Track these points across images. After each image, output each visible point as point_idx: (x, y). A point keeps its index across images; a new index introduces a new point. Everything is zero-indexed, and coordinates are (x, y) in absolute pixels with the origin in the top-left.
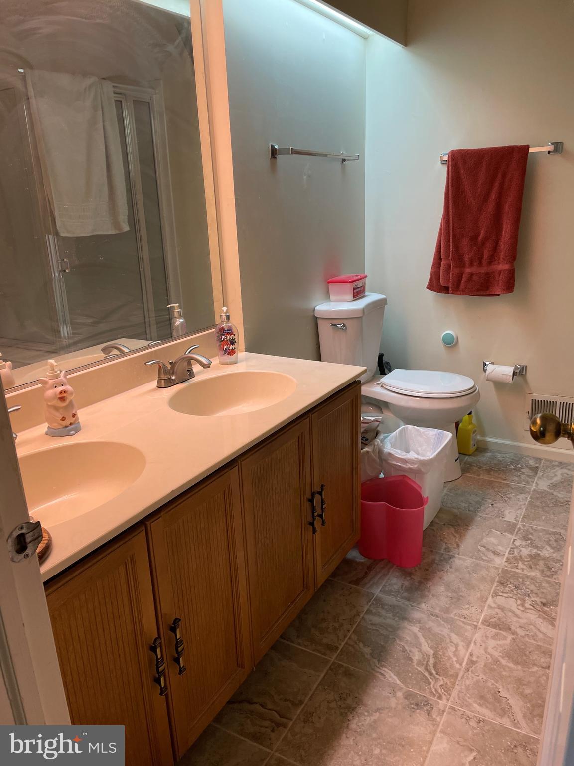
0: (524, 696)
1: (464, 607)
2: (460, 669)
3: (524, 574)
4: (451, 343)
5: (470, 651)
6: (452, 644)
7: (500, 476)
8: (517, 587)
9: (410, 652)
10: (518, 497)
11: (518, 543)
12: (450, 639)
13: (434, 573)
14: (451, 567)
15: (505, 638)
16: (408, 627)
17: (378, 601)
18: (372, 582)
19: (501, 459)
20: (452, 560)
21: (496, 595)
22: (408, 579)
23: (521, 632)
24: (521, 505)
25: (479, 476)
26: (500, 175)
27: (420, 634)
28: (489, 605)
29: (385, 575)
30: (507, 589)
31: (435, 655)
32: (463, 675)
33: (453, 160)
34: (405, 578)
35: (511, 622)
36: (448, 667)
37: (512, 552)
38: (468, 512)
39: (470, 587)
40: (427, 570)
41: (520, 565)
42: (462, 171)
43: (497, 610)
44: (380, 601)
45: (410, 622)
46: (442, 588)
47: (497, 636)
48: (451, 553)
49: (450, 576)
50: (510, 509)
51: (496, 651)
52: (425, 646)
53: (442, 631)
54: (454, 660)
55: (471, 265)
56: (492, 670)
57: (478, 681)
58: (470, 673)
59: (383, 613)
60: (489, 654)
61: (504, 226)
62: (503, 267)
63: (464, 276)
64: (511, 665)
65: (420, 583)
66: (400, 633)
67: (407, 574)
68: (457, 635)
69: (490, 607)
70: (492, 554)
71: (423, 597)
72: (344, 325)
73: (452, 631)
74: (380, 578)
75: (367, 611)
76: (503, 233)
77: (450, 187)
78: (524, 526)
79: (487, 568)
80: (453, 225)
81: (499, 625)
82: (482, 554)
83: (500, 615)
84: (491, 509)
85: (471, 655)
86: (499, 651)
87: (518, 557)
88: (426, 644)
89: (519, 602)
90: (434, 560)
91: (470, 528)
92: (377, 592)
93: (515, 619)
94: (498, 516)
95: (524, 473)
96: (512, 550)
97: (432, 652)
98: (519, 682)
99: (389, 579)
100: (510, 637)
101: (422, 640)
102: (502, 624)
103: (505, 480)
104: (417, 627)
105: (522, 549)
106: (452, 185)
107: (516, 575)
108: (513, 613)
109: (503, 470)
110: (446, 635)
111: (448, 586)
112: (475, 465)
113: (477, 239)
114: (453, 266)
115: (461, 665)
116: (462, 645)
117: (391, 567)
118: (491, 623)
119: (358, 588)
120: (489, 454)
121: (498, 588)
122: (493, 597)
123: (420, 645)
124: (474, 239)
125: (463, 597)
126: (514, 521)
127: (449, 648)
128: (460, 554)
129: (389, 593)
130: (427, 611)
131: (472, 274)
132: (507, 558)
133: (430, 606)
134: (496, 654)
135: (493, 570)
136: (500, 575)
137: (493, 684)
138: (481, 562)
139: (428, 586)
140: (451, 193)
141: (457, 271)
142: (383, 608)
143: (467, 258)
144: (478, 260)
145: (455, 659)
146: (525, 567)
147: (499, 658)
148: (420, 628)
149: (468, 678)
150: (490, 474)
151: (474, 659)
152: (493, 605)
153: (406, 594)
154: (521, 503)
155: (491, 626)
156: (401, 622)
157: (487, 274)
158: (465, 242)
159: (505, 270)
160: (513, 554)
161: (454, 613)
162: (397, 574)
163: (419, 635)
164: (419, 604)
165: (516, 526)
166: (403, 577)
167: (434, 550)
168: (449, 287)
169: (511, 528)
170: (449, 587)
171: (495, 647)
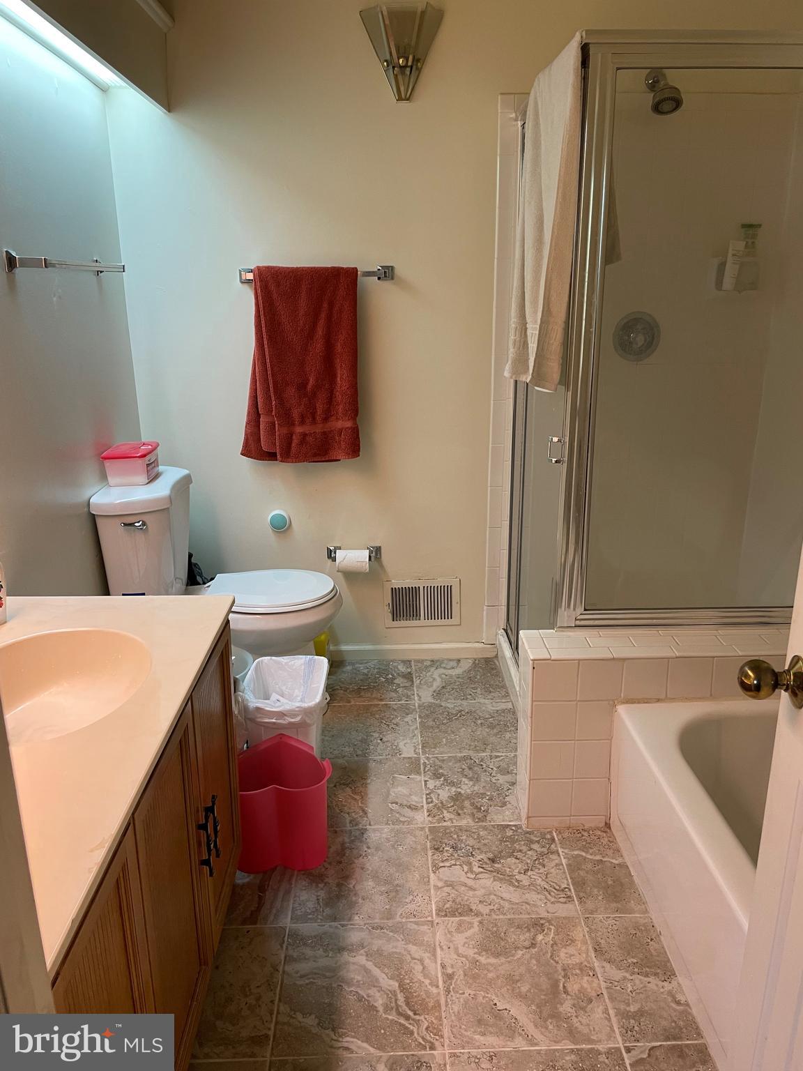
0: (523, 997)
1: (407, 901)
2: (439, 993)
3: (455, 826)
4: (281, 527)
5: (439, 962)
6: (416, 961)
7: (374, 696)
8: (455, 848)
9: (368, 996)
10: (406, 720)
11: (431, 784)
12: (410, 954)
13: (351, 864)
14: (368, 848)
15: (471, 925)
16: (351, 960)
17: (294, 935)
18: (274, 911)
19: (366, 671)
20: (365, 836)
21: (436, 868)
22: (321, 885)
23: (484, 910)
24: (413, 730)
25: (349, 702)
26: (325, 305)
27: (371, 963)
28: (434, 886)
29: (288, 892)
30: (445, 854)
31: (402, 987)
32: (446, 1001)
33: (261, 281)
34: (317, 886)
35: (468, 900)
36: (424, 996)
37: (430, 800)
38: (356, 758)
39: (402, 867)
40: (340, 862)
41: (446, 814)
42: (275, 296)
43: (447, 889)
44: (298, 935)
45: (351, 951)
46: (370, 883)
47: (461, 926)
48: (361, 826)
49: (373, 861)
50: (403, 740)
51: (468, 947)
52: (383, 979)
53: (396, 947)
54: (427, 984)
55: (302, 423)
56: (475, 977)
57: (466, 1002)
58: (452, 993)
59: (308, 952)
60: (463, 957)
61: (339, 372)
62: (344, 424)
63: (294, 437)
64: (492, 960)
65: (339, 885)
66: (343, 973)
67: (317, 879)
68: (415, 944)
69: (437, 888)
70: (409, 810)
71: (352, 905)
72: (144, 524)
73: (408, 942)
74: (282, 901)
75: (285, 957)
76: (338, 379)
77: (262, 317)
78: (428, 758)
79: (411, 832)
80: (272, 369)
81: (456, 910)
82: (397, 815)
83: (453, 895)
84: (381, 746)
85: (443, 967)
86: (471, 946)
87: (440, 805)
88: (384, 976)
89: (466, 868)
90: (343, 844)
91: (369, 781)
92: (287, 922)
93: (471, 893)
94: (394, 755)
95: (399, 684)
96: (428, 796)
97: (397, 985)
98: (512, 980)
99: (295, 896)
100: (476, 921)
101: (376, 972)
102: (459, 906)
103: (381, 700)
104: (362, 955)
105: (439, 791)
106: (264, 314)
107: (448, 831)
108: (465, 885)
109: (374, 686)
110: (403, 951)
111: (375, 877)
112: (338, 687)
113: (306, 388)
114: (278, 424)
115: (438, 987)
116: (428, 957)
117: (291, 876)
118: (447, 910)
119: (258, 926)
120: (349, 668)
121: (435, 857)
122: (434, 873)
123: (377, 980)
124: (302, 386)
125: (400, 886)
126: (415, 756)
127: (414, 969)
128: (372, 823)
129: (304, 918)
130: (365, 924)
131: (304, 435)
132: (428, 811)
133: (366, 916)
134: (471, 953)
135: (418, 833)
136: (430, 838)
137: (484, 997)
138: (401, 826)
139: (351, 886)
140: (263, 325)
141: (285, 431)
142: (305, 944)
143: (295, 413)
144: (309, 415)
145: (427, 982)
146: (452, 816)
147: (476, 956)
148: (367, 955)
149: (453, 1003)
150: (361, 697)
151: (450, 971)
152: (440, 884)
153: (328, 911)
154: (413, 728)
155: (448, 915)
156: (338, 955)
157: (324, 433)
158: (291, 392)
159: (347, 428)
160: (432, 802)
161: (399, 914)
162: (304, 883)
163: (370, 965)
164: (350, 919)
165: (419, 761)
166: (314, 885)
167: (337, 829)
168: (276, 453)
169: (414, 766)
170: (378, 877)
171: (465, 943)
